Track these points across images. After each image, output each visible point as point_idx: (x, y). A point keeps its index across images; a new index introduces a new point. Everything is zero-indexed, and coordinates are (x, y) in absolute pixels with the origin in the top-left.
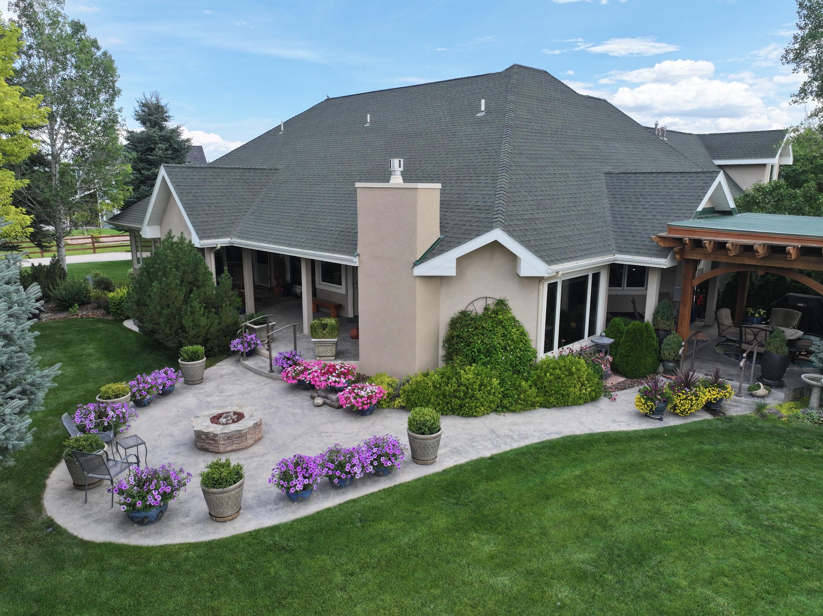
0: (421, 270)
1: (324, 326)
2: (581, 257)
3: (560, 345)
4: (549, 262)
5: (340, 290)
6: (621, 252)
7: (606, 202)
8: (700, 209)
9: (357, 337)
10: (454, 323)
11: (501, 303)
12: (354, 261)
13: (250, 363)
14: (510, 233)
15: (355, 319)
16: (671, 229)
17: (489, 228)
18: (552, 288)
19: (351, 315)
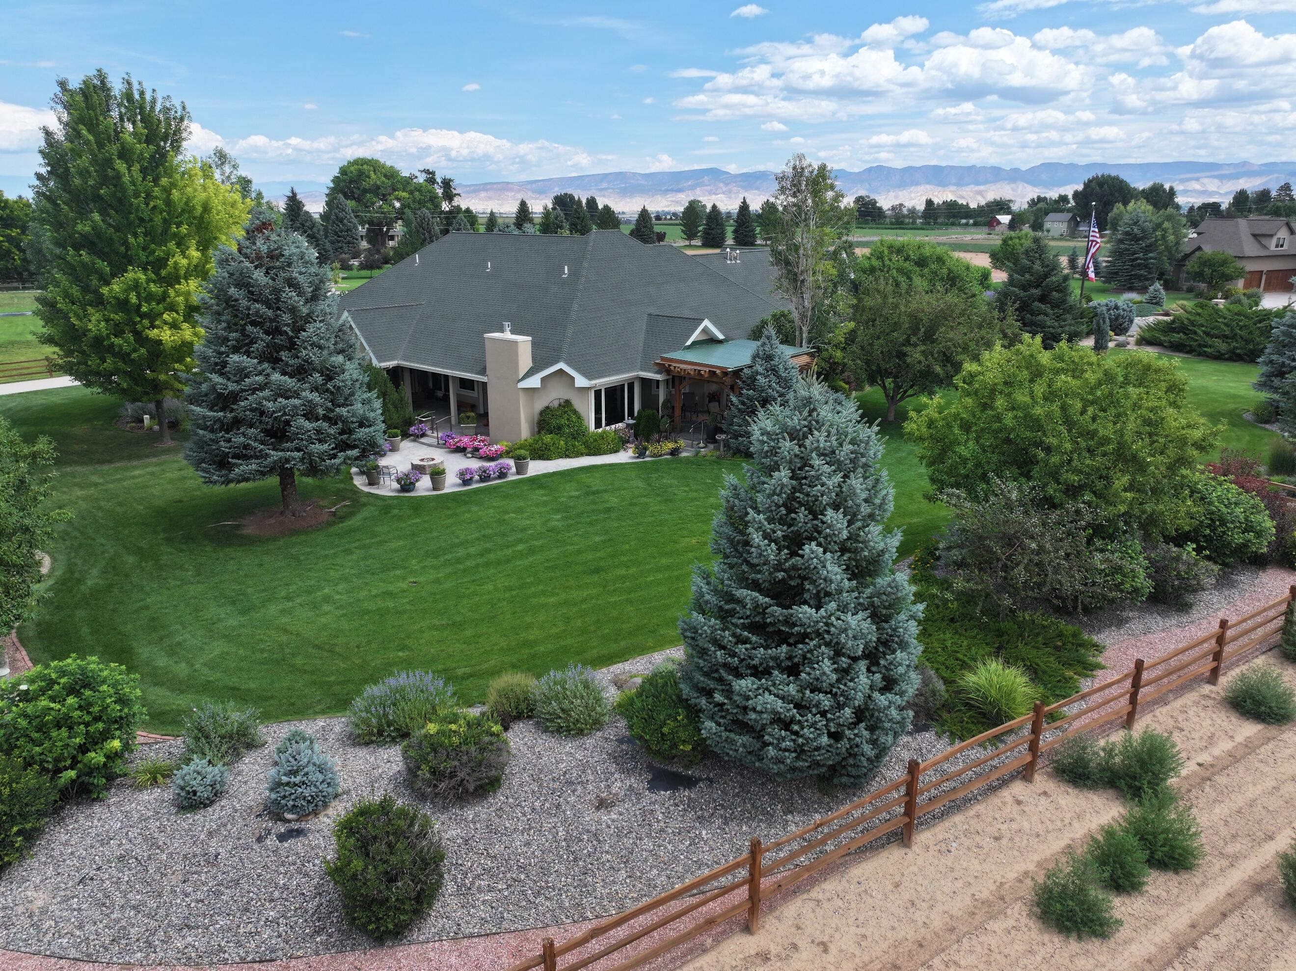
0: (522, 385)
1: (468, 417)
2: (613, 375)
3: (607, 425)
4: (590, 379)
5: (474, 394)
6: (641, 370)
7: (642, 337)
8: (689, 343)
9: (487, 425)
10: (542, 413)
11: (568, 403)
12: (484, 379)
13: (423, 440)
14: (568, 364)
15: (486, 414)
16: (663, 359)
17: (557, 362)
18: (598, 393)
19: (482, 412)
